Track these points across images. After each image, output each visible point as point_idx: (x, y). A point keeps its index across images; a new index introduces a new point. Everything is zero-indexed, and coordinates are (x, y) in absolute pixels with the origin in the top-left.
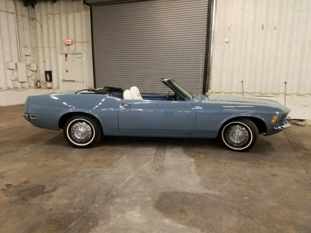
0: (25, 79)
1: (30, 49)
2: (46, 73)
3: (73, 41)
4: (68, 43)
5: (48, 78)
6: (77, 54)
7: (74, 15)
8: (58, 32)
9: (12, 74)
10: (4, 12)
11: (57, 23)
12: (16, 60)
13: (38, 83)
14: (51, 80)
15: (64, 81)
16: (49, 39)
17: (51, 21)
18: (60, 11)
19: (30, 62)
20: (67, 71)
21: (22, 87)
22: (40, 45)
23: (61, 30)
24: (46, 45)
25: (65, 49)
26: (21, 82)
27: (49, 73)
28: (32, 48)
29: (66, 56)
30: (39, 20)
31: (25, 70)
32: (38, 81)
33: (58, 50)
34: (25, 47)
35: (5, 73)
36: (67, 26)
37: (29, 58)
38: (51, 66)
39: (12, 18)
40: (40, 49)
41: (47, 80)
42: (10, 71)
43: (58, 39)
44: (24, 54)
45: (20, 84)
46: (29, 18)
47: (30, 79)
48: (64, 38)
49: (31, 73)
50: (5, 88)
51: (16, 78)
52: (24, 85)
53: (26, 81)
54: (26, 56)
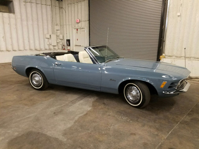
0: (55, 44)
1: (59, 26)
2: (67, 40)
3: (80, 20)
4: (78, 22)
5: (68, 44)
6: (83, 28)
7: (81, 4)
8: (73, 15)
9: (48, 41)
10: (44, 5)
11: (73, 9)
12: (50, 33)
13: (64, 47)
14: (69, 45)
15: (76, 46)
16: (69, 20)
17: (70, 8)
18: (74, 2)
19: (59, 34)
20: (77, 40)
21: (54, 49)
22: (65, 24)
23: (75, 14)
24: (67, 23)
25: (77, 26)
26: (54, 46)
27: (68, 41)
28: (61, 25)
29: (77, 30)
30: (64, 8)
31: (56, 39)
32: (64, 46)
33: (73, 26)
34: (57, 25)
35: (44, 40)
36: (78, 11)
37: (58, 31)
38: (70, 37)
39: (49, 8)
40: (65, 26)
41: (67, 45)
42: (47, 39)
43: (73, 20)
44: (56, 29)
45: (53, 47)
46: (59, 7)
47: (59, 44)
48: (76, 19)
49: (60, 40)
50: (44, 49)
51: (51, 44)
52: (55, 47)
53: (56, 45)
54: (57, 30)
